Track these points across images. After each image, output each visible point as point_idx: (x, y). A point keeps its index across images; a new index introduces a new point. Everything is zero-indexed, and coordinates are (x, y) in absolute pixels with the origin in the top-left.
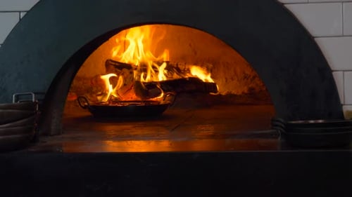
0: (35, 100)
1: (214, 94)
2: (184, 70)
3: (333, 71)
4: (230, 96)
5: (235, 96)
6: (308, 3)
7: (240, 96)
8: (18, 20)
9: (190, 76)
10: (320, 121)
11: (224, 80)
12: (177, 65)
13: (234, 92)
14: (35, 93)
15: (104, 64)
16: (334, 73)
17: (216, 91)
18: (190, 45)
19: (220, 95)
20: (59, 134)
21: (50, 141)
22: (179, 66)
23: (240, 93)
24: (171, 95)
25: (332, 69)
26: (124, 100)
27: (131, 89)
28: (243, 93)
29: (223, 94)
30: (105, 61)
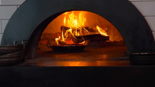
0: (23, 43)
1: (108, 41)
2: (95, 31)
3: (152, 31)
4: (115, 42)
5: (117, 42)
6: (142, 1)
7: (119, 42)
8: (17, 9)
9: (98, 33)
10: (146, 53)
11: (113, 35)
12: (92, 28)
13: (117, 40)
14: (23, 41)
15: (60, 28)
16: (153, 32)
17: (109, 40)
18: (98, 20)
19: (111, 42)
20: (35, 58)
21: (30, 61)
22: (93, 29)
23: (119, 41)
24: (88, 42)
25: (152, 30)
26: (68, 44)
27: (71, 39)
28: (121, 41)
29: (112, 41)
30: (61, 26)
